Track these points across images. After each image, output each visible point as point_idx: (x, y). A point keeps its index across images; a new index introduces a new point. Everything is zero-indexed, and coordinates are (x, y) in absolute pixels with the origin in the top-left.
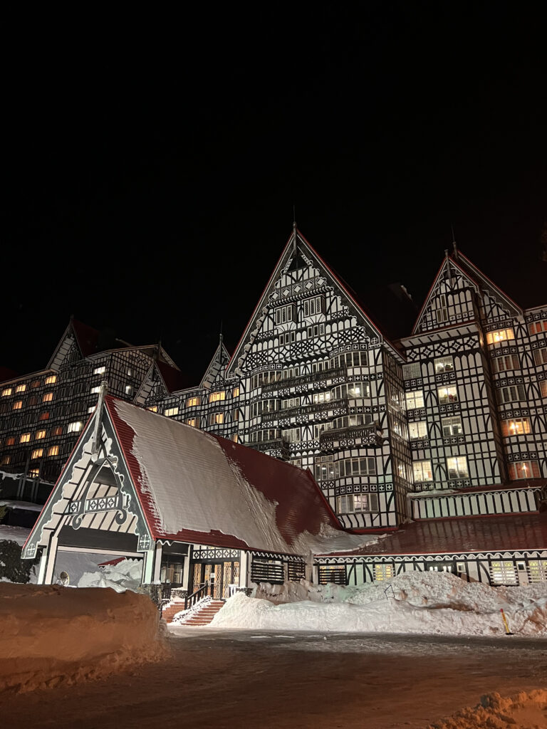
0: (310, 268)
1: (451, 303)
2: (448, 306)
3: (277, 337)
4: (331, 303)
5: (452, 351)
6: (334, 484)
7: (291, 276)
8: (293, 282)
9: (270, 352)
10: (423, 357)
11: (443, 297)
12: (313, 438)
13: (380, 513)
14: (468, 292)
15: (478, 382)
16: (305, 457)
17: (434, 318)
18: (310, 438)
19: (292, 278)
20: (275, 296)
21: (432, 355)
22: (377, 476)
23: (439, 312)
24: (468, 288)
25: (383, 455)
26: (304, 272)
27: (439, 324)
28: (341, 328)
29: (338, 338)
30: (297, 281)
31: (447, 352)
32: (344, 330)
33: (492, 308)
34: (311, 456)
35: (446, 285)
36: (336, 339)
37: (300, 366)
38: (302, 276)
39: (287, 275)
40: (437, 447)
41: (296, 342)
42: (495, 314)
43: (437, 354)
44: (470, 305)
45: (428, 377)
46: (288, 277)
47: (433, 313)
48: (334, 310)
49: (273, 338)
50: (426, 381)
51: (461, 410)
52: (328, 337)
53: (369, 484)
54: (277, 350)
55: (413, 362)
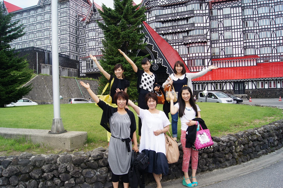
6: (187, 56)
9: (158, 1)
10: (219, 7)
13: (205, 66)
15: (239, 19)
21: (222, 7)
22: (205, 53)
25: (207, 46)
37: (172, 8)
40: (222, 43)
50: (219, 17)
51: (232, 29)
54: (162, 1)
55: (215, 9)
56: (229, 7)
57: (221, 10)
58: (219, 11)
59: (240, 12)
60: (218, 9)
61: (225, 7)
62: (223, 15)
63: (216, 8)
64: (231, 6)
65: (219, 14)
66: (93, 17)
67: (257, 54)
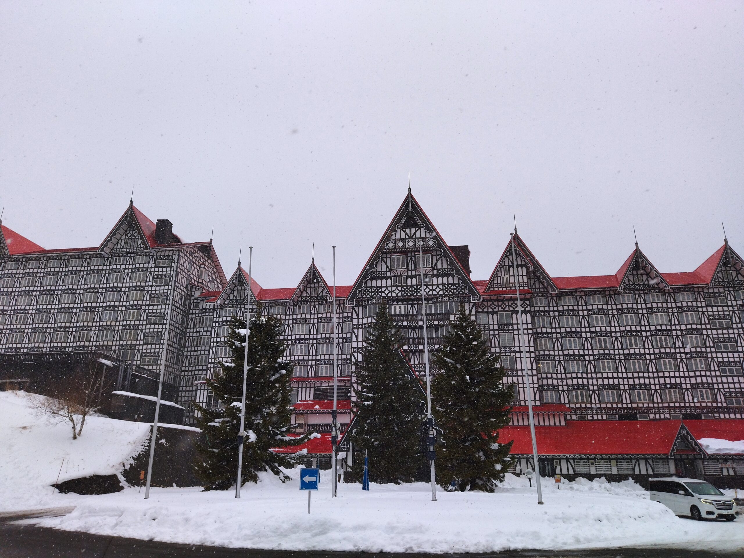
0: (422, 229)
1: (512, 274)
2: (510, 276)
3: (390, 277)
4: (437, 261)
7: (405, 232)
8: (407, 237)
9: (384, 289)
10: (490, 310)
11: (506, 268)
12: (419, 362)
14: (524, 269)
15: (528, 334)
17: (499, 282)
18: (416, 362)
19: (406, 234)
20: (391, 245)
21: (496, 310)
23: (503, 278)
24: (524, 265)
26: (416, 231)
27: (502, 288)
28: (445, 282)
29: (443, 290)
30: (411, 237)
31: (507, 309)
32: (448, 284)
33: (535, 282)
35: (509, 259)
36: (441, 290)
37: (408, 304)
38: (415, 233)
39: (401, 229)
41: (407, 286)
42: (537, 286)
43: (501, 309)
44: (525, 278)
45: (493, 325)
46: (402, 232)
47: (499, 278)
48: (439, 266)
49: (387, 278)
50: (491, 327)
51: (515, 352)
52: (434, 287)
54: (390, 289)
55: (483, 312)
56: (509, 311)
57: (495, 316)
58: (490, 316)
59: (529, 321)
60: (488, 312)
61: (502, 310)
62: (498, 324)
63: (486, 310)
64: (513, 309)
65: (491, 322)
66: (234, 295)
67: (563, 402)
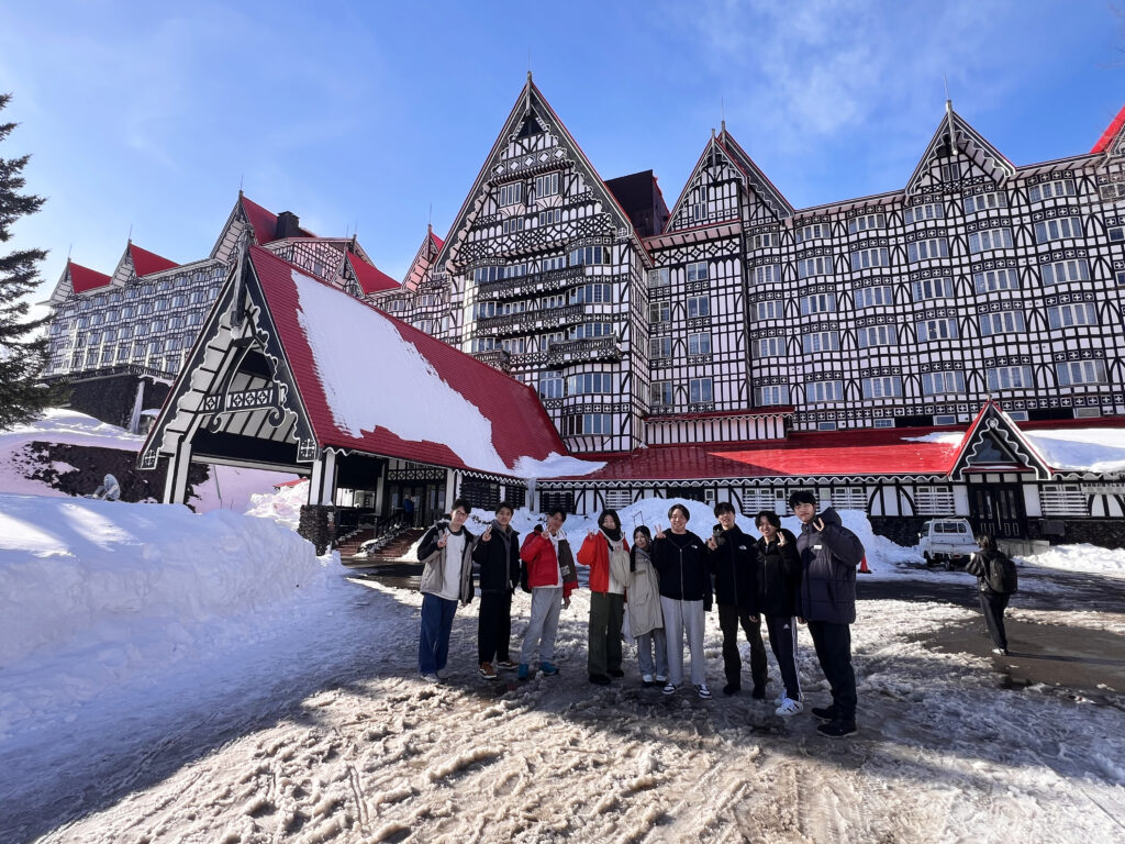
0: (547, 134)
1: (712, 197)
2: (708, 201)
3: (501, 223)
4: (571, 183)
5: (708, 256)
6: (562, 403)
7: (521, 144)
8: (524, 152)
9: (491, 242)
10: (674, 262)
11: (703, 189)
12: (539, 350)
13: (612, 437)
14: (734, 185)
15: (734, 293)
16: (528, 371)
17: (691, 215)
18: (535, 350)
19: (523, 147)
20: (500, 170)
21: (684, 260)
22: (612, 395)
23: (697, 207)
24: (734, 180)
25: (620, 372)
26: (538, 140)
27: (695, 223)
28: (581, 215)
29: (577, 228)
30: (529, 151)
31: (702, 257)
32: (585, 218)
33: (757, 208)
34: (535, 371)
35: (709, 174)
36: (574, 229)
37: (527, 262)
38: (536, 145)
39: (516, 142)
40: (679, 367)
41: (525, 231)
42: (760, 215)
43: (691, 258)
44: (734, 200)
45: (678, 285)
46: (518, 146)
47: (690, 208)
48: (573, 192)
49: (495, 224)
50: (674, 290)
51: (711, 326)
52: (564, 226)
53: (602, 403)
54: (499, 240)
55: (662, 266)
56: (705, 259)
58: (674, 271)
59: (737, 272)
60: (671, 267)
61: (693, 259)
62: (685, 284)
63: (667, 263)
64: (711, 256)
65: (674, 282)
67: (794, 403)
